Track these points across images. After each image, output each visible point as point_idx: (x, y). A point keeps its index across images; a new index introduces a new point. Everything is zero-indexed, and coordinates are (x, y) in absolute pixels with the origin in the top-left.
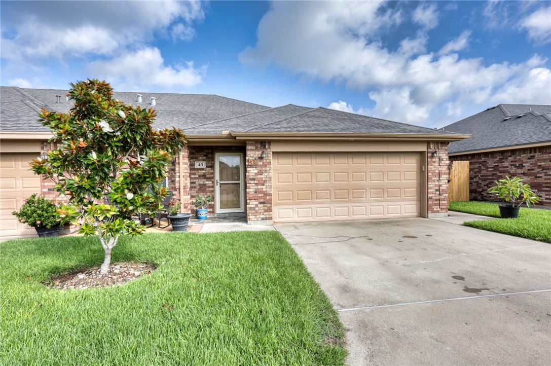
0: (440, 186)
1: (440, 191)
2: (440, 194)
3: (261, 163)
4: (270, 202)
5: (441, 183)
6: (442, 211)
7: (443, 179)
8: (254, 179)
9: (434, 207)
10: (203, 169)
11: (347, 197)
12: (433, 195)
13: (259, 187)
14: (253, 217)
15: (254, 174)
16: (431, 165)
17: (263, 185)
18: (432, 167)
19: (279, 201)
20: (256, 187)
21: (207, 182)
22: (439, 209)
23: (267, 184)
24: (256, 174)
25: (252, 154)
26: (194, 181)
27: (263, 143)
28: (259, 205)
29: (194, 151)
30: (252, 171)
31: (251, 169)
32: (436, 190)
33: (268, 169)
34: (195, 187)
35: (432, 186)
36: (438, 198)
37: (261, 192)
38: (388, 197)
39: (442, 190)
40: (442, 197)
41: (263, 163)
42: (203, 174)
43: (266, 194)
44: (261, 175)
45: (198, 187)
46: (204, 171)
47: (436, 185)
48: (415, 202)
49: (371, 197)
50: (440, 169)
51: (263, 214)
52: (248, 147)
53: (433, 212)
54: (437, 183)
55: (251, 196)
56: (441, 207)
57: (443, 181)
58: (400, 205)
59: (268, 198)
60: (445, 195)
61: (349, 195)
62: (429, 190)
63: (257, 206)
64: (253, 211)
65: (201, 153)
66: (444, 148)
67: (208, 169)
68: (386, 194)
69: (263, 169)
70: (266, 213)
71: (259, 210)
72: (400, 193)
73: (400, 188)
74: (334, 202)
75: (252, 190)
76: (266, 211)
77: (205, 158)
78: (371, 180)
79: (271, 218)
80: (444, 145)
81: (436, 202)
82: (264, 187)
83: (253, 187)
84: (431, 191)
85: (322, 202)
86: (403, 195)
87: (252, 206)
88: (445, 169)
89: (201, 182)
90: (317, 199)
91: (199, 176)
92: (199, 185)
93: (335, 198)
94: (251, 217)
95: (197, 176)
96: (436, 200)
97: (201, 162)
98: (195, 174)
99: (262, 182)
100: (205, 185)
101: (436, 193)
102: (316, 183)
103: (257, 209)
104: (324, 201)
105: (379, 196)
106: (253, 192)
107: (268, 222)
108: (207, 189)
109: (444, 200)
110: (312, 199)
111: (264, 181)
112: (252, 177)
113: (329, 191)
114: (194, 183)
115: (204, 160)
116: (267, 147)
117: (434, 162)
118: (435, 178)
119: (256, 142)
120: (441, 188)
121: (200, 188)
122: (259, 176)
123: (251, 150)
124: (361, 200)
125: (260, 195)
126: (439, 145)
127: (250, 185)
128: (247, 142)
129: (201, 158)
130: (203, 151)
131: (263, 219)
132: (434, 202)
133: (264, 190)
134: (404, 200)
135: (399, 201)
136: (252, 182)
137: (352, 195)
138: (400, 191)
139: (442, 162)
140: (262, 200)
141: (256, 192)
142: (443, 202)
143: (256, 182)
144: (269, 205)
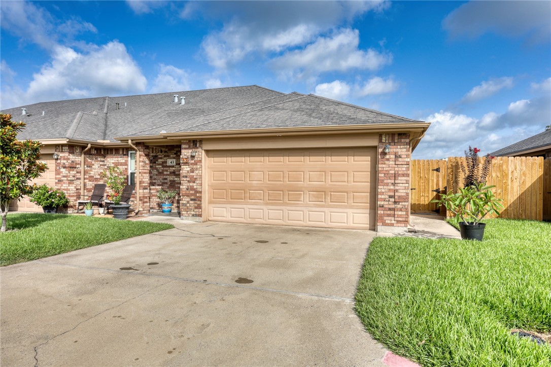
0: (395, 191)
1: (396, 197)
2: (395, 202)
3: (193, 161)
4: (200, 199)
5: (397, 188)
6: (399, 225)
7: (400, 182)
8: (186, 177)
9: (385, 218)
10: (173, 167)
11: (282, 199)
12: (386, 203)
13: (191, 184)
14: (185, 213)
15: (186, 172)
16: (382, 164)
17: (194, 182)
18: (384, 166)
19: (214, 199)
20: (188, 184)
21: (176, 179)
22: (393, 222)
23: (198, 182)
24: (188, 172)
25: (186, 153)
26: (166, 177)
27: (195, 142)
28: (190, 202)
29: (167, 150)
30: (186, 169)
31: (185, 167)
32: (390, 197)
33: (199, 167)
34: (167, 183)
35: (383, 191)
36: (393, 206)
37: (192, 188)
38: (331, 202)
39: (399, 197)
40: (399, 206)
41: (195, 161)
42: (172, 171)
43: (197, 192)
44: (193, 172)
45: (169, 183)
46: (174, 169)
47: (389, 189)
48: (368, 211)
49: (310, 201)
50: (396, 169)
51: (194, 211)
52: (183, 146)
53: (384, 224)
54: (392, 187)
55: (184, 192)
56: (397, 219)
57: (401, 185)
58: (347, 213)
59: (198, 195)
60: (403, 203)
61: (284, 197)
62: (380, 196)
63: (188, 202)
64: (185, 207)
65: (172, 151)
66: (403, 140)
67: (177, 166)
68: (329, 198)
69: (195, 167)
70: (196, 210)
71: (190, 206)
72: (347, 198)
73: (347, 192)
74: (267, 204)
75: (184, 187)
76: (196, 208)
77: (175, 156)
78: (309, 181)
79: (200, 216)
80: (404, 137)
81: (389, 212)
82: (195, 184)
83: (186, 184)
84: (383, 197)
85: (255, 203)
86: (351, 201)
87: (184, 202)
88: (405, 169)
89: (172, 179)
90: (250, 199)
91: (171, 173)
92: (170, 181)
93: (269, 200)
94: (183, 212)
95: (169, 173)
96: (390, 209)
97: (172, 160)
98: (167, 171)
99: (193, 180)
100: (174, 181)
101: (389, 201)
102: (249, 182)
103: (188, 205)
104: (257, 202)
105: (320, 200)
106: (185, 189)
107: (197, 219)
108: (176, 185)
109: (401, 210)
110: (245, 199)
111: (195, 179)
112: (185, 174)
113: (262, 192)
114: (166, 179)
115: (174, 158)
116: (198, 145)
117: (388, 160)
118: (389, 181)
119: (190, 141)
120: (396, 194)
121: (171, 184)
122: (191, 174)
123: (185, 149)
124: (298, 204)
125: (191, 192)
126: (396, 137)
127: (184, 182)
128: (182, 141)
129: (172, 156)
130: (173, 150)
131: (193, 215)
132: (386, 212)
133: (195, 187)
134: (352, 207)
135: (346, 207)
136: (185, 179)
137: (287, 197)
138: (347, 196)
139: (400, 159)
140: (193, 197)
141: (187, 189)
142: (400, 213)
143: (188, 179)
144: (199, 202)
